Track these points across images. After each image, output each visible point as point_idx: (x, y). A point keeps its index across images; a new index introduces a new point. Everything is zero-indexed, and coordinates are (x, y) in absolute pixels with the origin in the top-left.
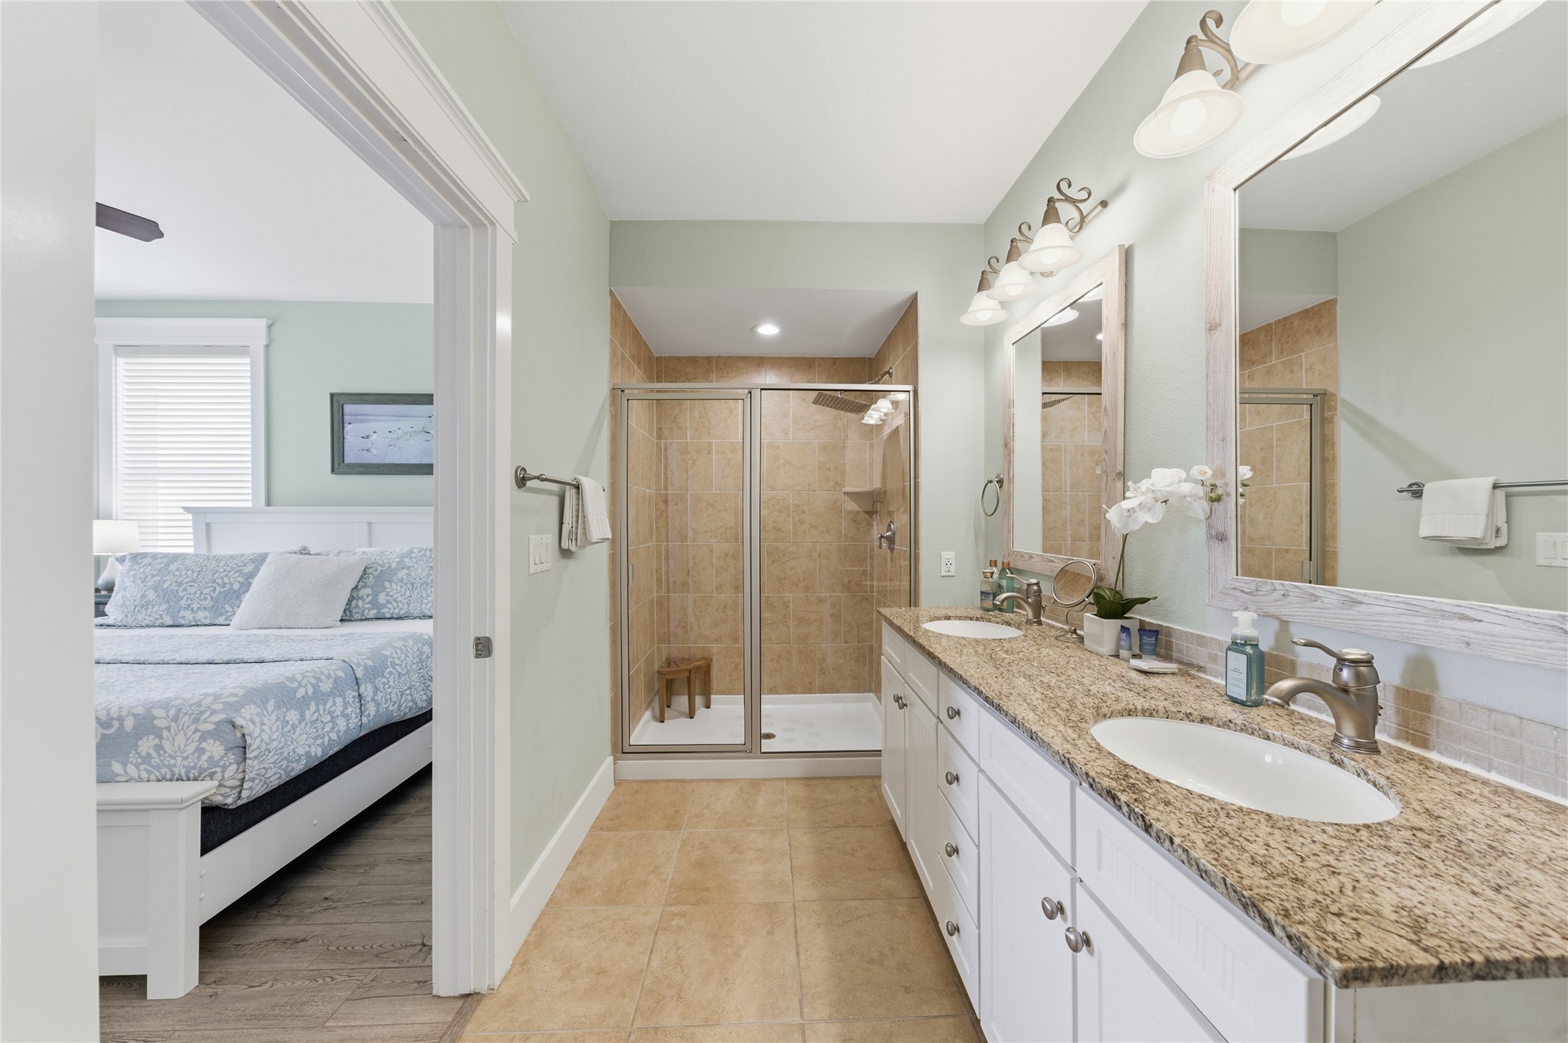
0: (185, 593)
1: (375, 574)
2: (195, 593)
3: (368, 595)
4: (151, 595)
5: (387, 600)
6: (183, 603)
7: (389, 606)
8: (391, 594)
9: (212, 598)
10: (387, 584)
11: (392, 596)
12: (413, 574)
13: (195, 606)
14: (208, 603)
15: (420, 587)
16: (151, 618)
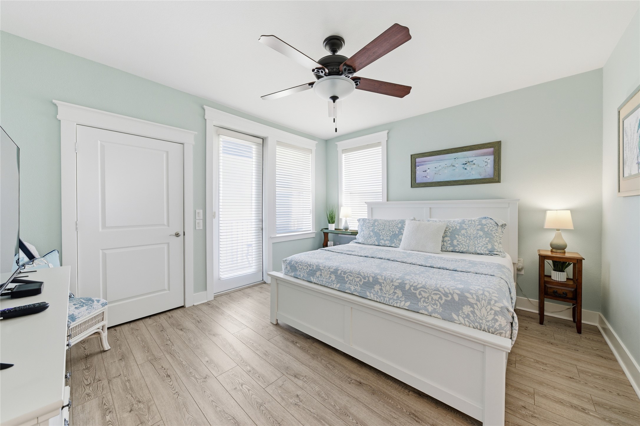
0: (381, 234)
1: (450, 231)
2: (385, 234)
3: (448, 240)
4: (372, 233)
5: (457, 243)
6: (381, 237)
7: (459, 246)
8: (459, 241)
9: (390, 237)
10: (457, 236)
11: (460, 242)
12: (469, 232)
13: (385, 239)
14: (389, 238)
15: (474, 239)
16: (372, 242)
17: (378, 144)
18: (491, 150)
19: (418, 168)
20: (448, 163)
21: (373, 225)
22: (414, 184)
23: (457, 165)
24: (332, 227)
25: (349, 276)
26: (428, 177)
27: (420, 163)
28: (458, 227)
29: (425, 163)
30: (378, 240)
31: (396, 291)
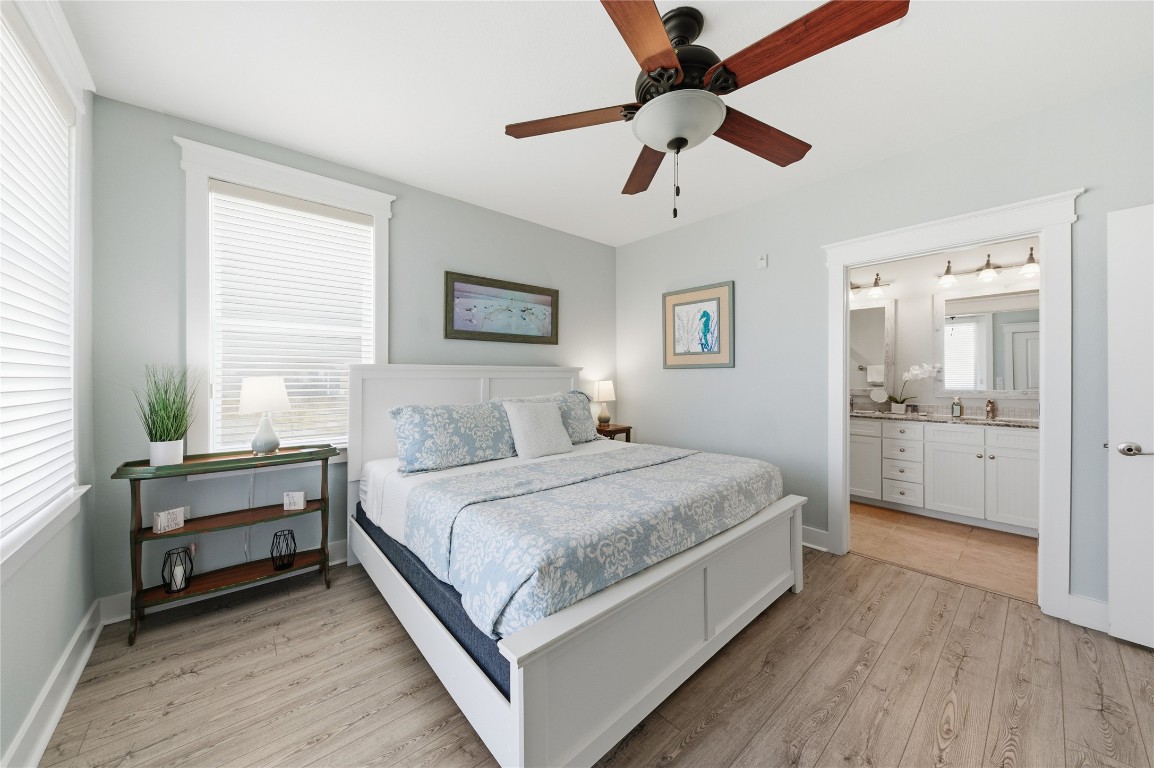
0: (476, 436)
1: (563, 414)
2: (481, 436)
4: (456, 440)
6: (477, 444)
9: (491, 439)
10: (571, 420)
14: (490, 443)
16: (458, 459)
17: (363, 218)
18: (549, 298)
19: (457, 301)
20: (505, 303)
21: (451, 420)
22: (451, 332)
23: (514, 311)
24: (166, 454)
26: (475, 322)
27: (462, 293)
28: (566, 408)
30: (472, 451)
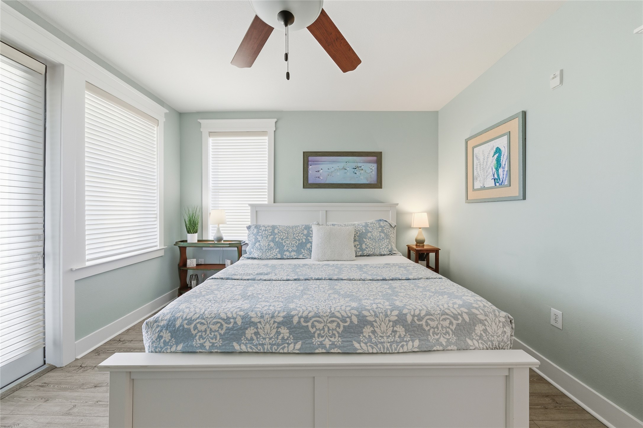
0: (285, 243)
1: (358, 235)
2: (289, 244)
3: (358, 245)
4: (272, 244)
5: (366, 247)
6: (285, 248)
7: (367, 250)
8: (367, 244)
9: (296, 246)
10: (364, 240)
11: (368, 245)
12: (373, 235)
13: (290, 250)
14: (295, 248)
15: (378, 241)
16: (273, 255)
17: (263, 133)
18: (375, 158)
19: (310, 167)
20: (341, 165)
21: (273, 233)
22: (307, 185)
23: (348, 169)
24: (193, 238)
25: (316, 324)
26: (322, 178)
27: (313, 162)
28: (364, 231)
29: (320, 162)
30: (282, 252)
31: (395, 329)
